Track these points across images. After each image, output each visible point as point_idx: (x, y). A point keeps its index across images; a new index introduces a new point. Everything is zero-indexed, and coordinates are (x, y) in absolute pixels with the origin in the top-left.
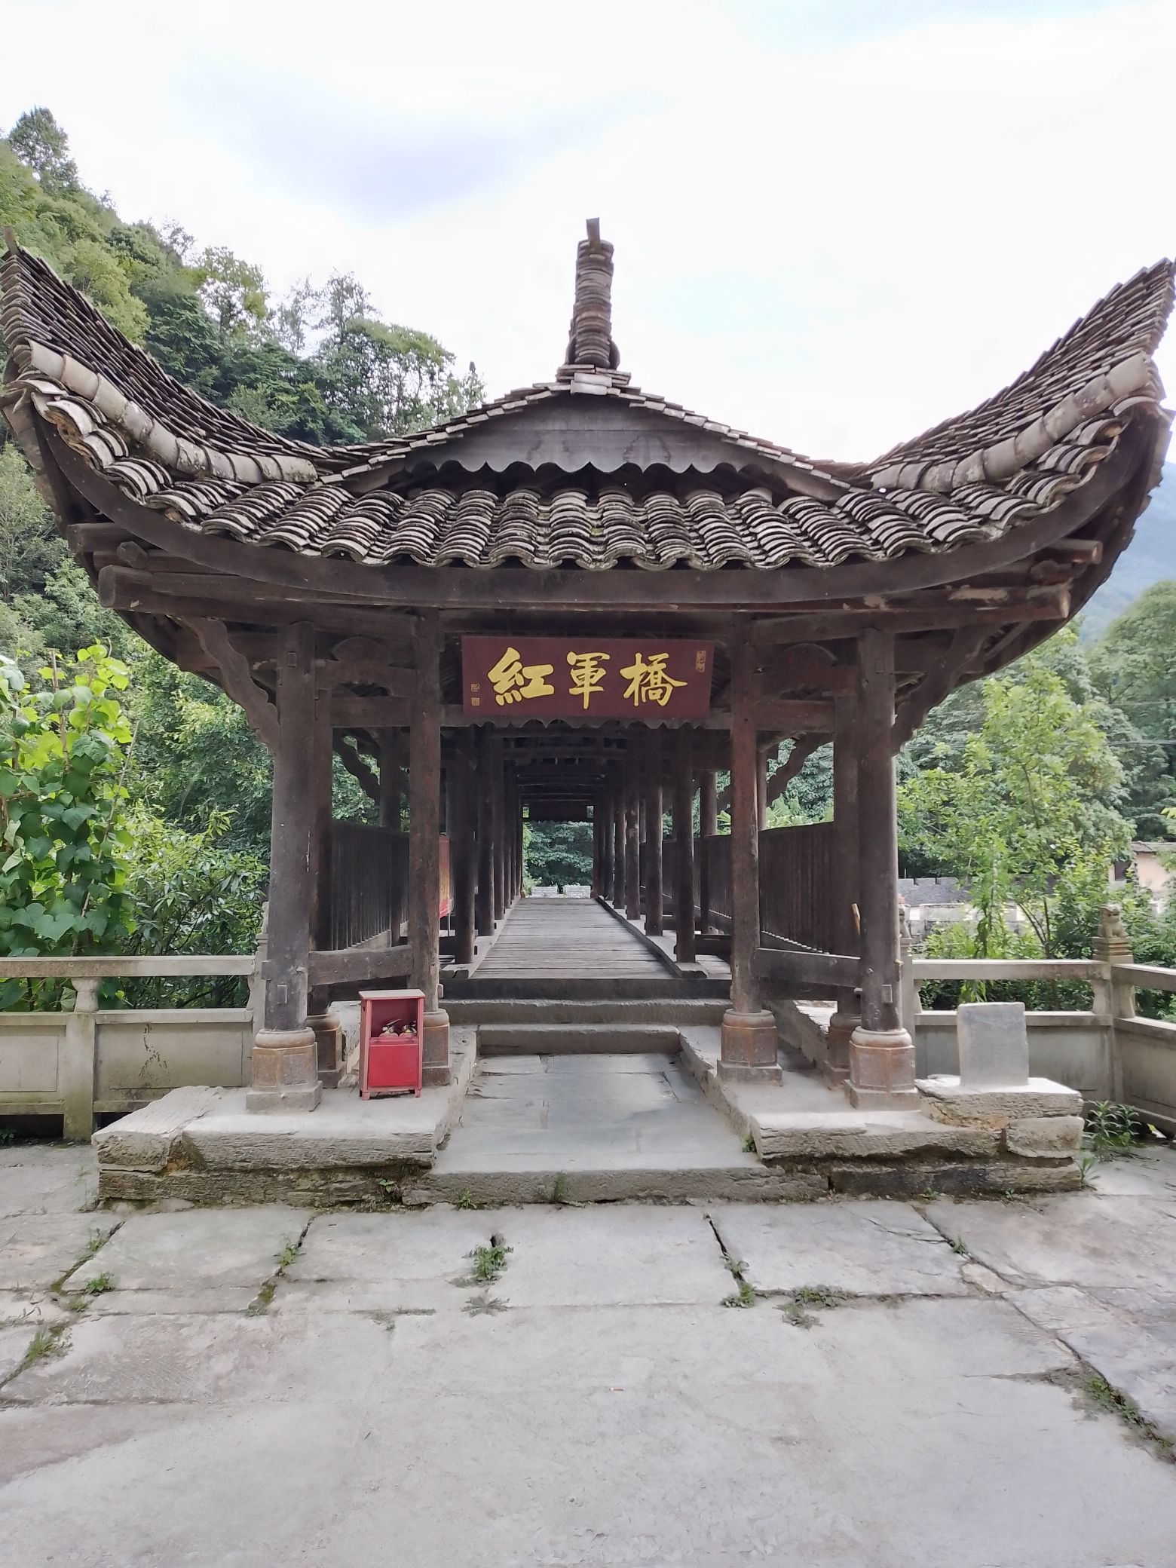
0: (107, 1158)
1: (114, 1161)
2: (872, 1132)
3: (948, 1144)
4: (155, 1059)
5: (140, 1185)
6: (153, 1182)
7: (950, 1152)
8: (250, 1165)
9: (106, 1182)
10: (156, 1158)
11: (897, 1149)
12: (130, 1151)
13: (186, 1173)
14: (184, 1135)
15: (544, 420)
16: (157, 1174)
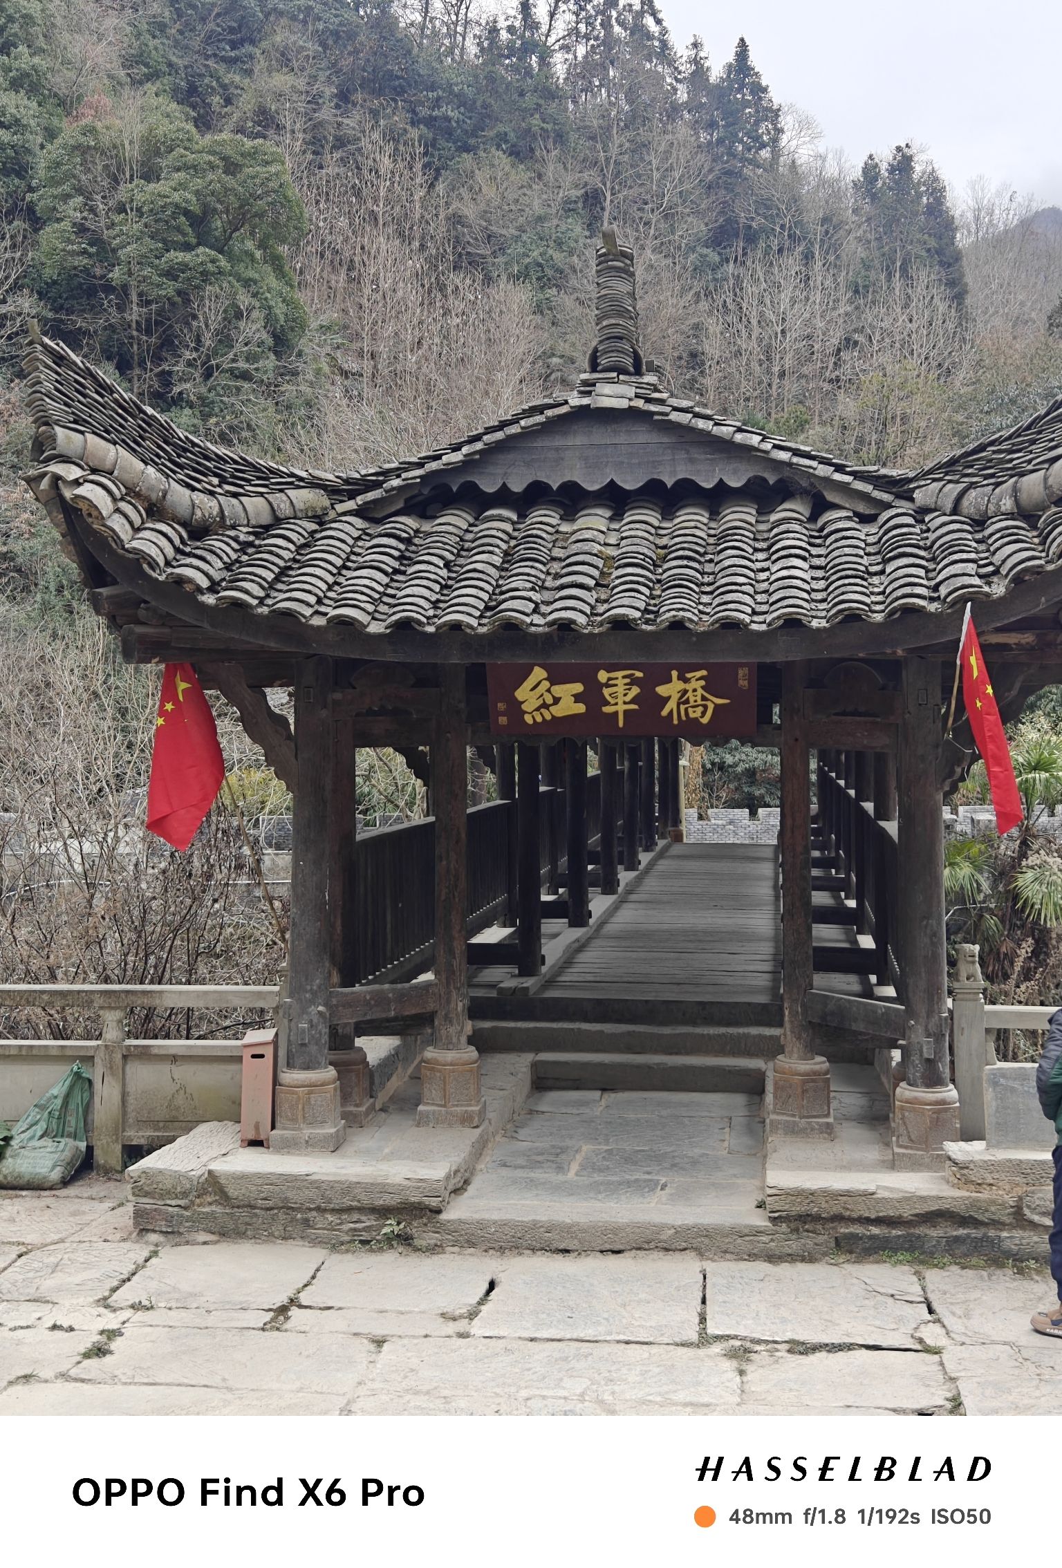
0: (139, 1191)
1: (146, 1195)
2: (882, 1194)
3: (960, 1209)
4: (182, 1092)
5: (169, 1219)
6: (182, 1216)
7: (963, 1217)
8: (270, 1204)
9: (139, 1214)
10: (185, 1194)
11: (907, 1213)
12: (160, 1186)
13: (213, 1208)
14: (210, 1172)
15: (565, 434)
16: (186, 1208)
